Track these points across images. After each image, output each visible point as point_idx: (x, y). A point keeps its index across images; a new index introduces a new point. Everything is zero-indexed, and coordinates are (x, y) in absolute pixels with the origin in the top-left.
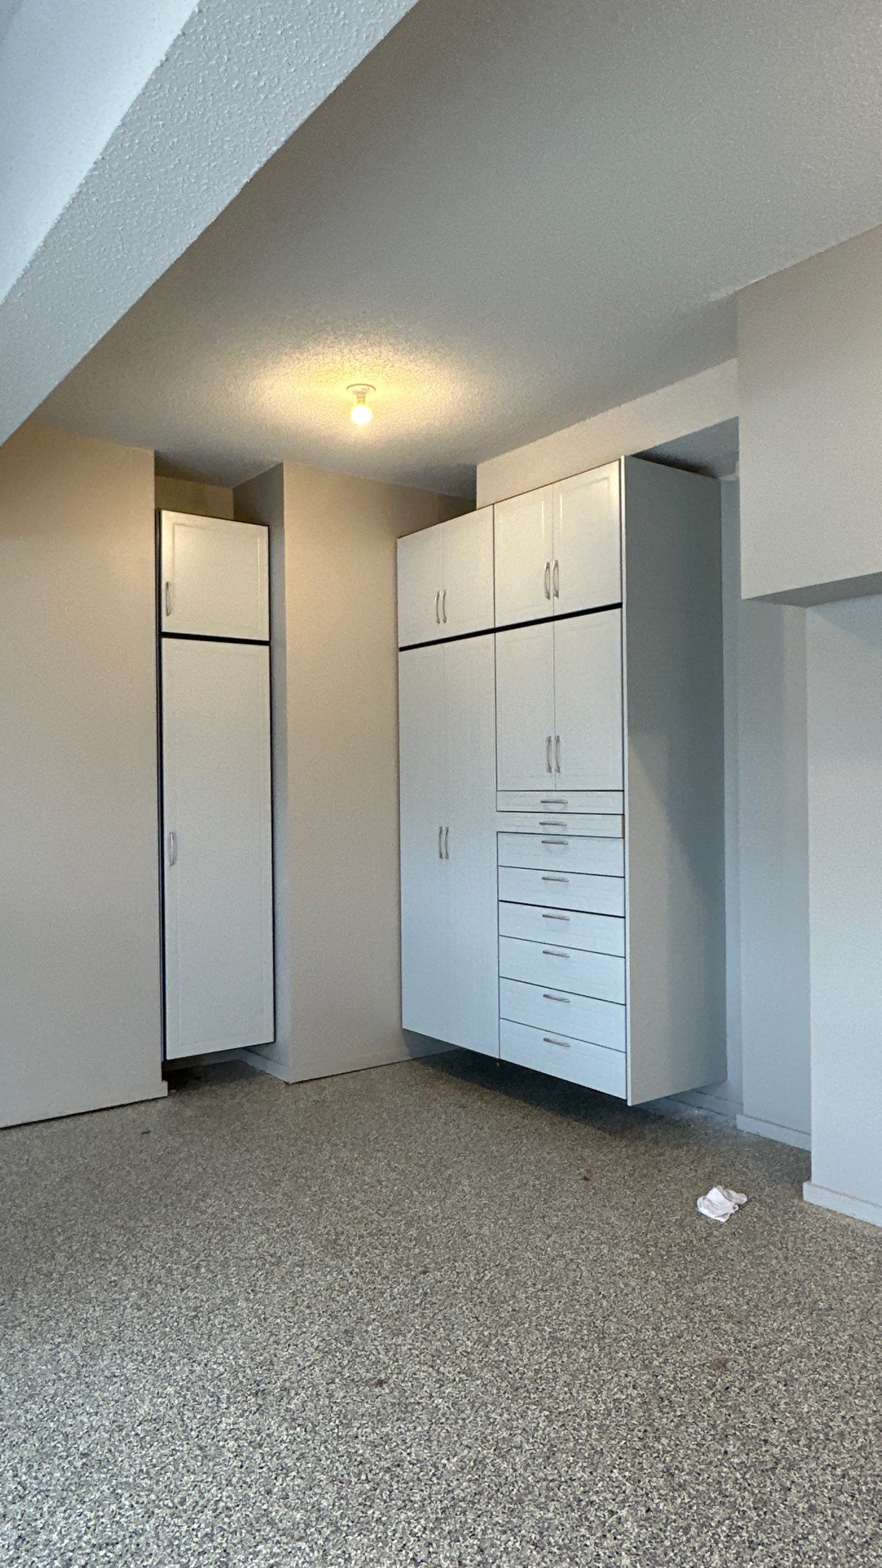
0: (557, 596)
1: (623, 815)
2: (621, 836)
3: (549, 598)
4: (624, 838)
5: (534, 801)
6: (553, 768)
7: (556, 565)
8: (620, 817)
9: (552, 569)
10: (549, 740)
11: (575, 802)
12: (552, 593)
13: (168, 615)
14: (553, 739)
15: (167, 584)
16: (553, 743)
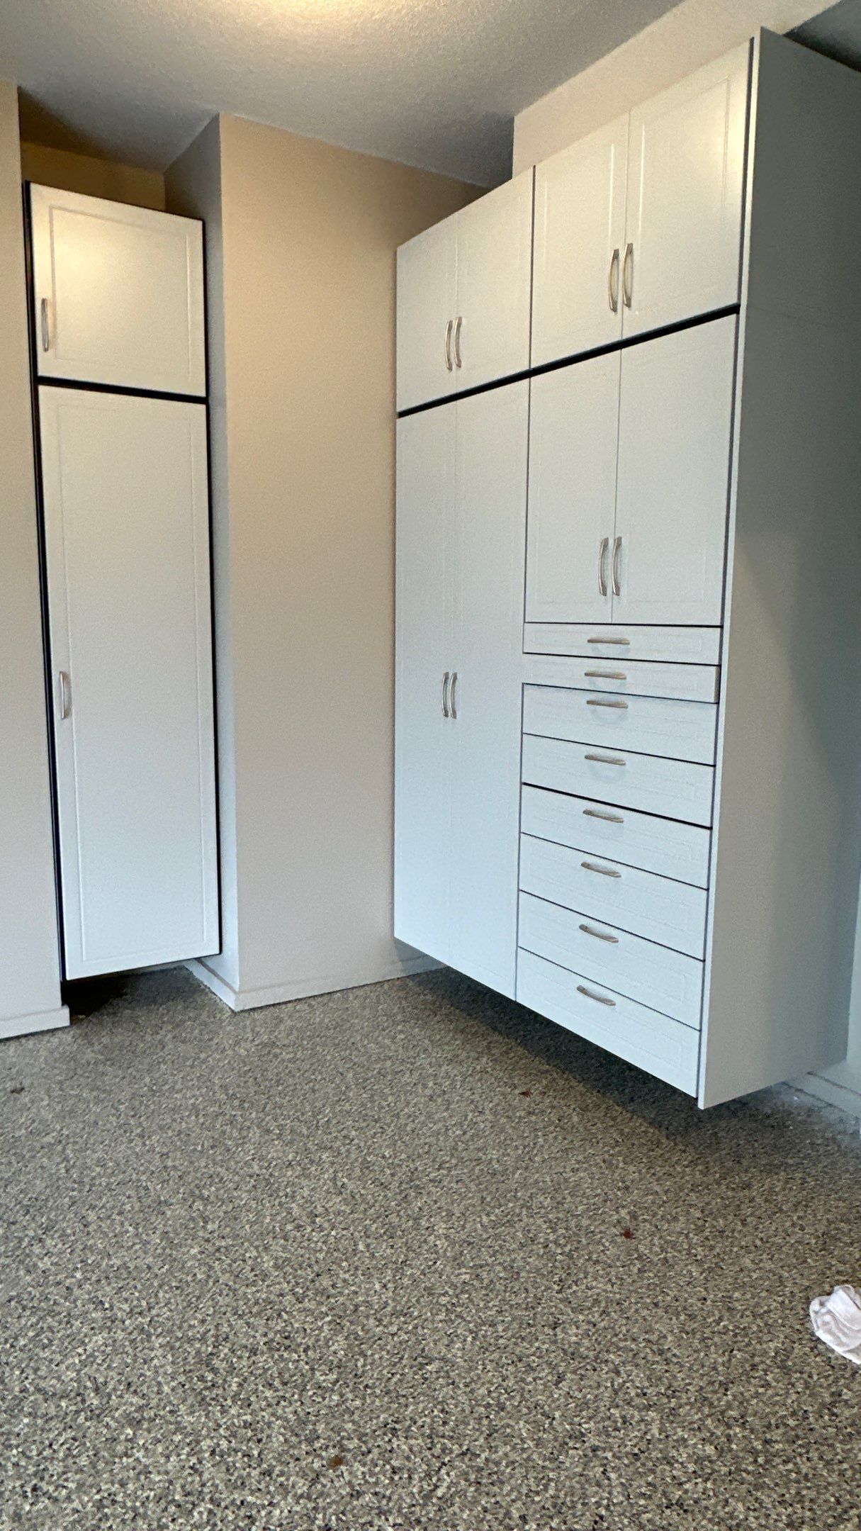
0: (629, 305)
1: (719, 666)
2: (712, 701)
3: (615, 310)
4: (718, 703)
5: (577, 640)
6: (610, 587)
7: (630, 251)
8: (714, 669)
9: (622, 258)
10: (605, 544)
11: (640, 643)
12: (621, 300)
13: (46, 350)
14: (611, 543)
15: (44, 301)
16: (611, 549)
